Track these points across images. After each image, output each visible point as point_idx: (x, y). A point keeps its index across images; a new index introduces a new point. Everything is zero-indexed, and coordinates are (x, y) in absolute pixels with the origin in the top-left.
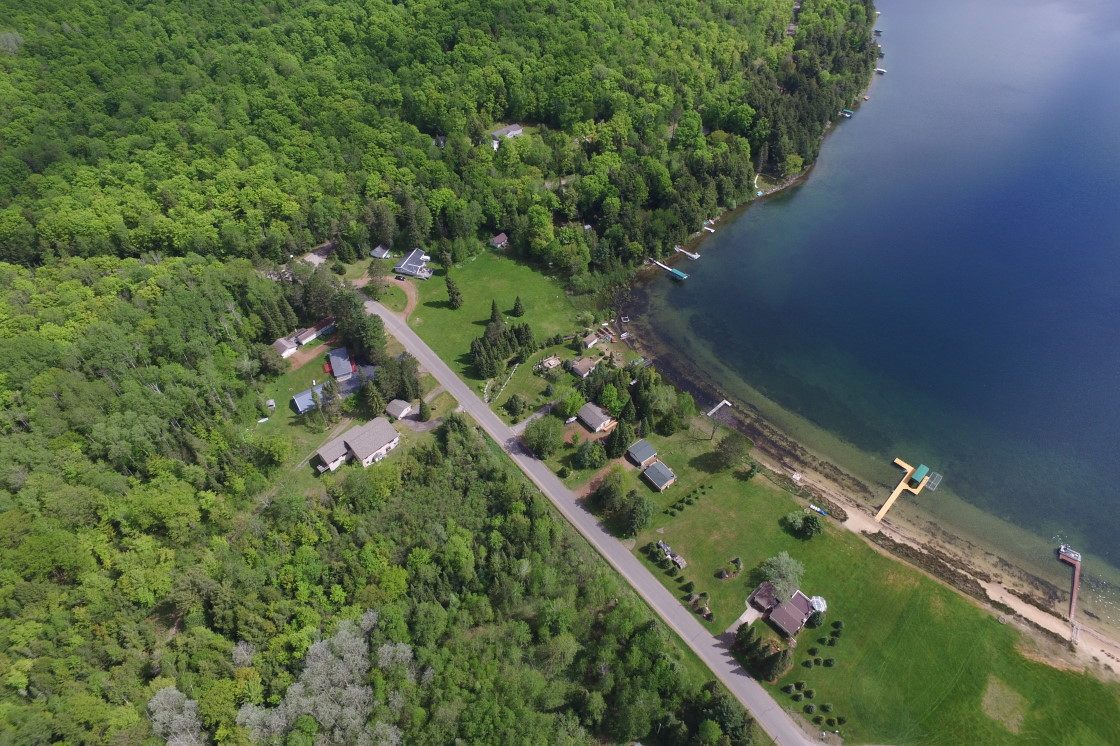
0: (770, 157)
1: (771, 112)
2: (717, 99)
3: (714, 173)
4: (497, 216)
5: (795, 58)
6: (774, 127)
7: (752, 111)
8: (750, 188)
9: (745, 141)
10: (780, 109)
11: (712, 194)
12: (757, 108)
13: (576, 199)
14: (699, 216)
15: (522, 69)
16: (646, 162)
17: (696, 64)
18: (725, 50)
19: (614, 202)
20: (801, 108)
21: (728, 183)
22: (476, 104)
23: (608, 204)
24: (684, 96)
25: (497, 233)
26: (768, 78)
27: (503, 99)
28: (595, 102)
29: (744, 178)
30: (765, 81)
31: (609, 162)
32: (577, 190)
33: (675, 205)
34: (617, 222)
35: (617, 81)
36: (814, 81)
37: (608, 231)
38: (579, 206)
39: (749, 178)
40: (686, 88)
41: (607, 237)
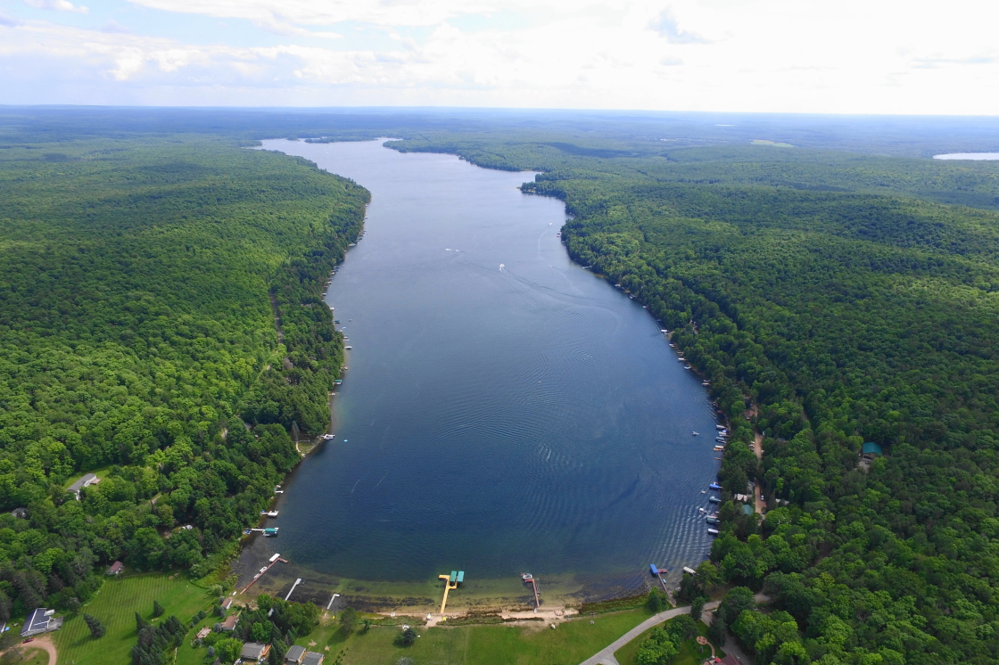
0: (300, 428)
1: (289, 401)
2: (249, 403)
3: (267, 454)
4: (107, 551)
5: (290, 359)
6: (295, 410)
7: (276, 404)
8: (296, 453)
9: (279, 426)
10: (295, 396)
11: (271, 468)
12: (279, 401)
13: (171, 512)
14: (269, 487)
15: (78, 431)
16: (215, 465)
17: (222, 384)
18: (241, 367)
19: (203, 502)
20: (307, 391)
21: (279, 457)
22: (43, 471)
23: (199, 505)
24: (223, 408)
25: (111, 563)
26: (278, 378)
27: (68, 458)
28: (154, 435)
29: (289, 450)
30: (276, 381)
31: (187, 474)
32: (169, 504)
33: (249, 486)
34: (211, 515)
35: (167, 414)
36: (309, 370)
37: (206, 524)
38: (175, 515)
39: (292, 448)
40: (222, 403)
41: (208, 528)
